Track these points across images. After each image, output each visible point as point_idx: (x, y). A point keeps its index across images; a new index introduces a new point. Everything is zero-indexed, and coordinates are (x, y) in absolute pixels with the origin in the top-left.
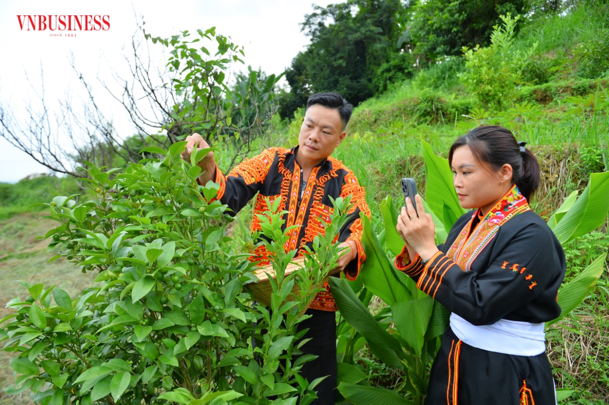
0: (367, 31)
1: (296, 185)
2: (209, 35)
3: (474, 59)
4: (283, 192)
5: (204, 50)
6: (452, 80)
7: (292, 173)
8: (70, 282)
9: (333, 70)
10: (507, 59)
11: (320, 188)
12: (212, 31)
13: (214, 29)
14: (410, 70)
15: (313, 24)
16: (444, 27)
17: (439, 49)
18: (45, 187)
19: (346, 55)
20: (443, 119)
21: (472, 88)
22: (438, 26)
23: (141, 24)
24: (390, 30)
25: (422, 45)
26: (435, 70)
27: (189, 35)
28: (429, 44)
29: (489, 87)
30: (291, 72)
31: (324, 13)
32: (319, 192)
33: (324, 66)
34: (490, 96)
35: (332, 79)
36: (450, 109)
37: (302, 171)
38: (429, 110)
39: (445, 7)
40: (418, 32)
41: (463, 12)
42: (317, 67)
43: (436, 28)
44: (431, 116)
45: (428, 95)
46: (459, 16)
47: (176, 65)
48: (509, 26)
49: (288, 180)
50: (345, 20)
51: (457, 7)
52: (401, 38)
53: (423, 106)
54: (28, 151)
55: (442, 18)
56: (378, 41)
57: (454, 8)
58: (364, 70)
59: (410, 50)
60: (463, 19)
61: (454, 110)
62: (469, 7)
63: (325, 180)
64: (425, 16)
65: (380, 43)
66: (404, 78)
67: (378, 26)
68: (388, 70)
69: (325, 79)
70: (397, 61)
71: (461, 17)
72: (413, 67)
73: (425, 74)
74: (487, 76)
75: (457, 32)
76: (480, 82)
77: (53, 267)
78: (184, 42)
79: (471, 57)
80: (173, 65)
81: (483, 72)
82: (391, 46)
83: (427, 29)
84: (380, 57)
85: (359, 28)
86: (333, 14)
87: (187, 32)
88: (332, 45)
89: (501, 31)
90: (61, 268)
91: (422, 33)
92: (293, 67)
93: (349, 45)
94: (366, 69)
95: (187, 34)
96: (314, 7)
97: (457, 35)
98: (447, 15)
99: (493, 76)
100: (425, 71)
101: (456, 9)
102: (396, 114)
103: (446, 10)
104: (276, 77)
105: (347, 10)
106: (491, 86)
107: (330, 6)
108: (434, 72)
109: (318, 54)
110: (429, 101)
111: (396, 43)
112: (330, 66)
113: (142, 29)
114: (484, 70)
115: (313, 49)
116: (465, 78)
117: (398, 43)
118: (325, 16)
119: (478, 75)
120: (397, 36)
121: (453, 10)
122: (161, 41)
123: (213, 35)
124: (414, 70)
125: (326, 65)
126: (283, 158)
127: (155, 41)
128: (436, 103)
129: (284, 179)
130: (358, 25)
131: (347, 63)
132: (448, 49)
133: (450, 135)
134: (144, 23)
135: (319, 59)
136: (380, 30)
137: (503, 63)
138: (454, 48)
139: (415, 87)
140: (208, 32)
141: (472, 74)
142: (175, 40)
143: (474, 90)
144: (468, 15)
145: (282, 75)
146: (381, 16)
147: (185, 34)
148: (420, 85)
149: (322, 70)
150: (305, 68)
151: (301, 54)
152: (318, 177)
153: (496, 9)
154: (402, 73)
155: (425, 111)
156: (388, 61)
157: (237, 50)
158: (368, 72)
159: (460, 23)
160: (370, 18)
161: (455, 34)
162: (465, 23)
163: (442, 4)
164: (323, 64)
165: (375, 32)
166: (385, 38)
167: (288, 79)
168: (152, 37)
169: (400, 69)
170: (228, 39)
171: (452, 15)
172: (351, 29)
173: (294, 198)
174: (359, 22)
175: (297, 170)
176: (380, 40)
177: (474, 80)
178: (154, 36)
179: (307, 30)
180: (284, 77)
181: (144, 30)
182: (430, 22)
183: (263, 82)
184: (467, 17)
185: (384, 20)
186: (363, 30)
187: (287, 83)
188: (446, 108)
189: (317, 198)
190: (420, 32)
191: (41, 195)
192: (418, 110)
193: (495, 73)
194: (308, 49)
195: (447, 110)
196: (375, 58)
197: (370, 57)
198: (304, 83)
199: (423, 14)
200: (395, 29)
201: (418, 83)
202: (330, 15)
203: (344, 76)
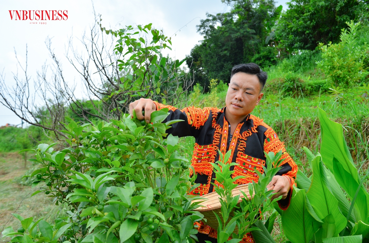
0: (244, 32)
1: (225, 138)
2: (146, 29)
3: (328, 52)
4: (215, 142)
5: (142, 40)
6: (306, 66)
7: (222, 128)
8: (28, 206)
9: (220, 58)
10: (352, 52)
11: (243, 141)
12: (149, 26)
13: (151, 24)
14: (275, 59)
15: (207, 26)
16: (300, 30)
17: (296, 45)
18: (13, 135)
19: (230, 48)
20: (302, 94)
21: (328, 71)
22: (296, 29)
23: (99, 21)
24: (260, 31)
25: (284, 42)
26: (294, 60)
27: (132, 29)
28: (289, 41)
29: (339, 72)
30: (191, 58)
31: (214, 19)
32: (242, 144)
33: (214, 55)
34: (341, 78)
35: (219, 64)
36: (307, 87)
37: (230, 126)
38: (292, 87)
39: (300, 17)
40: (281, 33)
41: (313, 20)
42: (209, 56)
43: (294, 30)
44: (293, 92)
45: (291, 77)
46: (311, 23)
47: (120, 50)
48: (353, 29)
49: (219, 133)
50: (229, 24)
51: (309, 17)
52: (268, 37)
53: (288, 84)
54: (12, 108)
55: (298, 24)
56: (252, 39)
57: (307, 17)
58: (242, 58)
59: (274, 46)
60: (313, 25)
61: (310, 87)
62: (317, 17)
63: (247, 135)
64: (286, 23)
65: (253, 40)
66: (270, 65)
67: (252, 29)
68: (259, 59)
69: (214, 64)
70: (265, 52)
71: (312, 24)
72: (276, 57)
73: (287, 62)
74: (338, 64)
75: (308, 34)
76: (333, 68)
77: (16, 193)
78: (128, 34)
79: (326, 50)
80: (118, 50)
81: (335, 61)
82: (261, 42)
83: (288, 31)
84: (253, 50)
85: (239, 29)
86: (221, 20)
87: (130, 26)
88: (220, 41)
89: (347, 33)
90: (21, 195)
91: (284, 34)
92: (191, 55)
93: (231, 41)
94: (244, 58)
95: (131, 28)
96: (207, 15)
97: (309, 35)
98: (302, 22)
99: (342, 64)
100: (287, 60)
101: (308, 18)
102: (267, 89)
103: (301, 19)
104: (180, 62)
105: (231, 18)
106: (341, 71)
107: (218, 15)
108: (292, 61)
109: (209, 47)
110: (292, 81)
111: (265, 41)
112: (218, 55)
113: (99, 23)
114: (336, 59)
115: (206, 44)
116: (322, 65)
117: (266, 41)
118: (215, 21)
119: (331, 63)
120: (265, 36)
121: (306, 19)
122: (112, 33)
123: (149, 29)
124: (278, 59)
125: (215, 54)
126: (215, 115)
127: (107, 32)
128: (297, 83)
129: (215, 132)
130: (238, 27)
131: (230, 53)
132: (302, 45)
133: (308, 105)
134: (101, 20)
135: (210, 50)
136: (254, 31)
137: (350, 55)
138: (307, 45)
139: (280, 71)
140: (146, 27)
141: (327, 62)
142: (121, 32)
143: (329, 73)
144: (316, 22)
145: (184, 60)
146: (254, 22)
147: (130, 28)
148: (284, 70)
149: (212, 58)
150: (200, 56)
151: (197, 47)
152: (241, 133)
153: (336, 18)
154: (269, 61)
155: (289, 87)
156: (259, 53)
157: (166, 40)
158: (245, 60)
159: (311, 27)
160: (246, 23)
161: (307, 35)
162: (315, 28)
163: (298, 14)
164: (213, 54)
165: (250, 32)
166: (257, 37)
167: (187, 63)
168: (106, 30)
169: (267, 58)
170: (160, 32)
171: (306, 22)
172: (233, 30)
173: (223, 147)
174: (239, 25)
175: (226, 126)
176: (253, 38)
177: (328, 66)
178: (107, 29)
179: (202, 30)
180: (185, 62)
181: (101, 25)
182: (289, 26)
183: (170, 65)
184: (315, 24)
185: (257, 25)
186: (242, 31)
187: (187, 66)
188: (304, 86)
189: (241, 150)
190: (282, 33)
191: (10, 141)
192: (284, 87)
193: (343, 62)
194: (202, 43)
195: (305, 87)
196: (250, 51)
197: (246, 50)
198: (199, 66)
199: (285, 21)
200: (264, 31)
201: (282, 68)
202: (218, 20)
203: (227, 62)
